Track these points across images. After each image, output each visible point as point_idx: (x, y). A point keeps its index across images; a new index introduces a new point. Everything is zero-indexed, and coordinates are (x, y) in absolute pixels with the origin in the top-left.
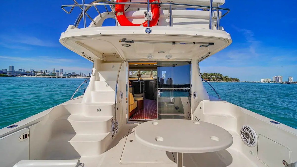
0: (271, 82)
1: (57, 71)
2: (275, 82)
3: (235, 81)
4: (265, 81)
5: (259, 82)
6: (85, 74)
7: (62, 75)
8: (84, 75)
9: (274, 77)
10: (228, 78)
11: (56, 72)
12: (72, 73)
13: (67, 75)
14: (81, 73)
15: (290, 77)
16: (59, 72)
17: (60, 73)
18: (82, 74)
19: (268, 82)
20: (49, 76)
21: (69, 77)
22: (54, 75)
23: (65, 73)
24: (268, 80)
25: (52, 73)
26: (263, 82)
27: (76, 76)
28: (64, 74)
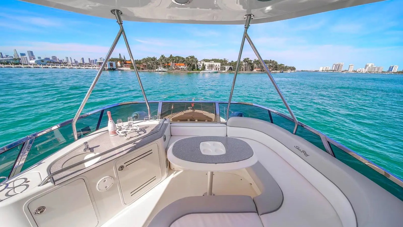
0: (330, 70)
1: (23, 55)
2: (334, 71)
3: (291, 70)
4: (323, 70)
5: (317, 71)
6: (75, 60)
7: (33, 62)
8: (73, 62)
9: (334, 64)
10: (283, 67)
11: (20, 57)
12: (51, 58)
13: (43, 61)
14: (67, 58)
15: (352, 64)
16: (27, 56)
17: (29, 59)
18: (70, 60)
19: (327, 70)
20: (7, 63)
21: (47, 66)
22: (17, 62)
23: (39, 58)
24: (327, 68)
25: (13, 57)
26: (321, 70)
27: (60, 63)
28: (37, 59)
